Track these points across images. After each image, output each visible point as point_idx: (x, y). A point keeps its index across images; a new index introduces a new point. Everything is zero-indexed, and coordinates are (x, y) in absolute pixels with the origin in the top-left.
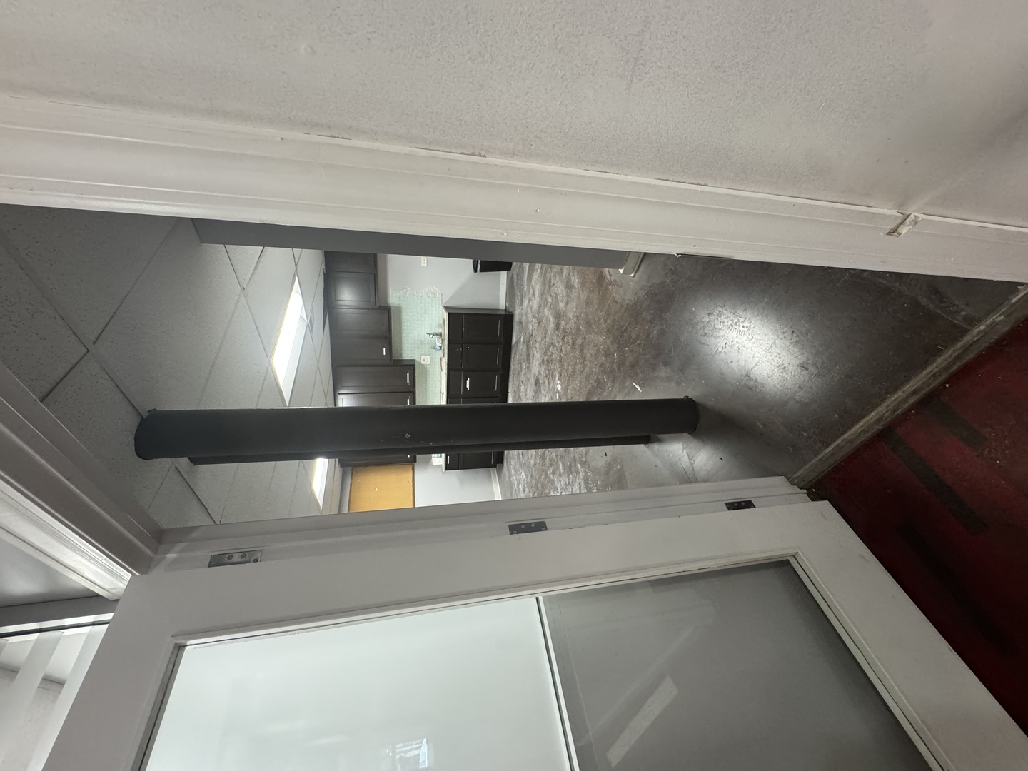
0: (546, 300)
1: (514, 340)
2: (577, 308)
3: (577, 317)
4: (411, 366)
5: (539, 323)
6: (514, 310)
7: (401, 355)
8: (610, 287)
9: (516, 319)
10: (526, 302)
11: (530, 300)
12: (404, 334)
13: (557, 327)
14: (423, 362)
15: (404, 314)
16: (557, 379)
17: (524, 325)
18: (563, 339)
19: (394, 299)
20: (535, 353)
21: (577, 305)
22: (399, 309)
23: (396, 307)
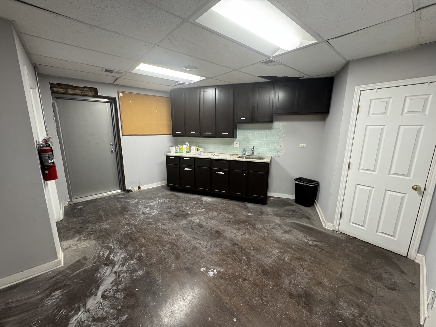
0: (286, 252)
1: (249, 205)
4: (233, 135)
5: (264, 239)
6: (270, 206)
7: (240, 129)
9: (263, 208)
12: (253, 131)
13: (265, 272)
14: (235, 142)
15: (267, 131)
16: (219, 269)
17: (261, 217)
18: (255, 284)
19: (277, 125)
20: (240, 233)
22: (271, 128)
23: (272, 126)
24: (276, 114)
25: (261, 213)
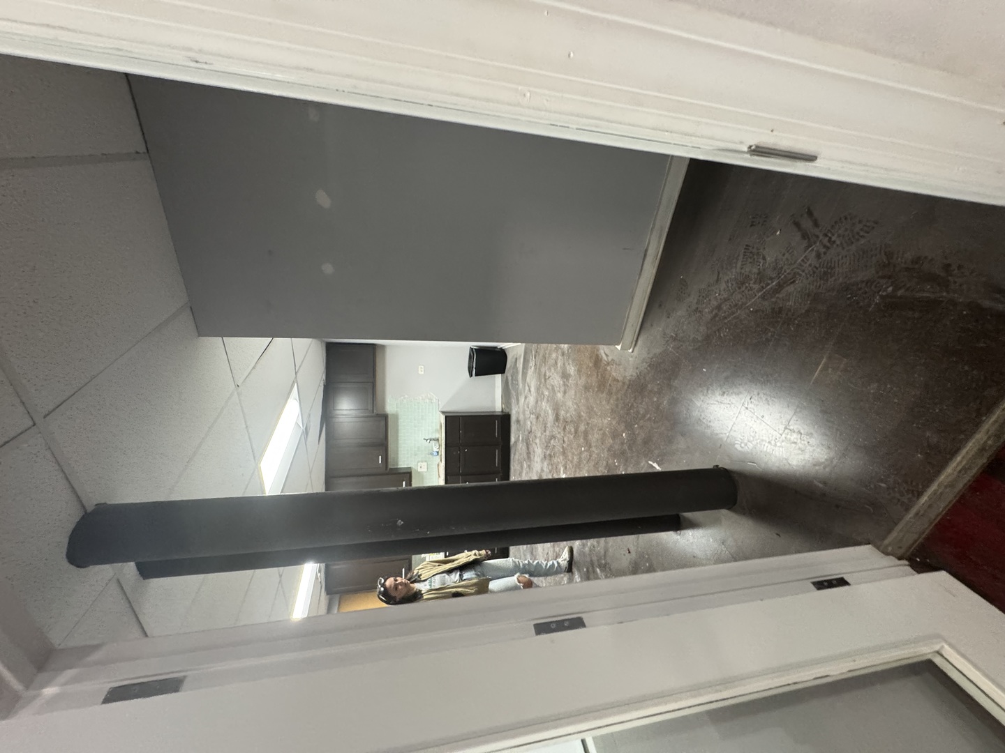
0: (543, 394)
1: (513, 439)
2: (575, 395)
3: (576, 403)
4: (407, 475)
5: (537, 418)
6: (511, 409)
7: (397, 464)
8: (609, 368)
9: (513, 419)
10: (522, 400)
11: (526, 398)
12: (401, 442)
13: (557, 418)
14: (419, 470)
15: (401, 421)
16: (562, 472)
17: (522, 423)
18: (564, 429)
19: (390, 408)
20: (536, 449)
21: (576, 392)
22: (396, 417)
23: (393, 415)
24: (375, 411)
25: (518, 421)
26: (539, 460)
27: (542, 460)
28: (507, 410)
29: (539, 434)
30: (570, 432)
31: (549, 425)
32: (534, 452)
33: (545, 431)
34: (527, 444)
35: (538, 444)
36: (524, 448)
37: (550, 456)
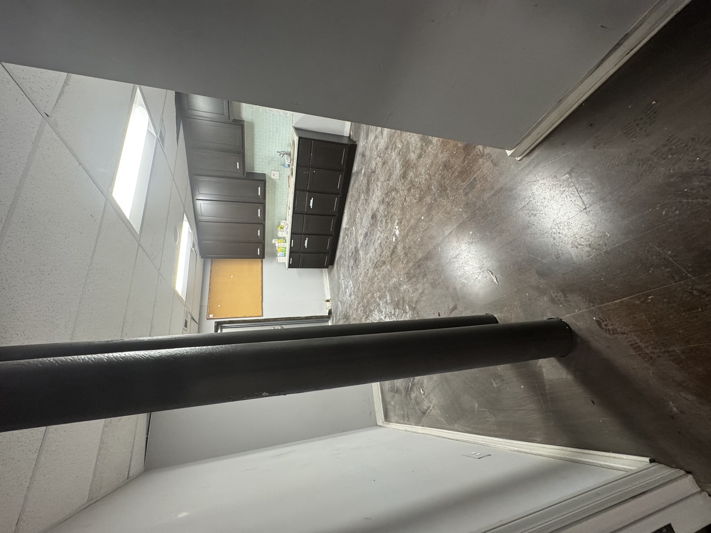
1: (355, 168)
2: (431, 166)
3: (429, 174)
4: (261, 180)
6: (358, 140)
7: (253, 168)
12: (256, 150)
14: (272, 177)
15: (256, 130)
16: (396, 223)
17: (367, 159)
19: (247, 115)
20: (376, 191)
21: (432, 163)
22: (252, 125)
23: (248, 122)
24: (231, 117)
25: (363, 155)
26: (377, 200)
27: (379, 202)
28: (355, 139)
29: (382, 179)
30: (414, 196)
31: (394, 177)
32: (374, 191)
33: (388, 180)
34: (368, 180)
35: (379, 187)
36: (365, 182)
37: (388, 204)
